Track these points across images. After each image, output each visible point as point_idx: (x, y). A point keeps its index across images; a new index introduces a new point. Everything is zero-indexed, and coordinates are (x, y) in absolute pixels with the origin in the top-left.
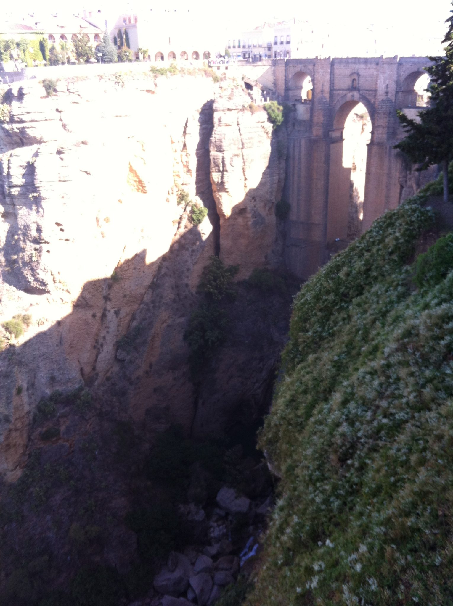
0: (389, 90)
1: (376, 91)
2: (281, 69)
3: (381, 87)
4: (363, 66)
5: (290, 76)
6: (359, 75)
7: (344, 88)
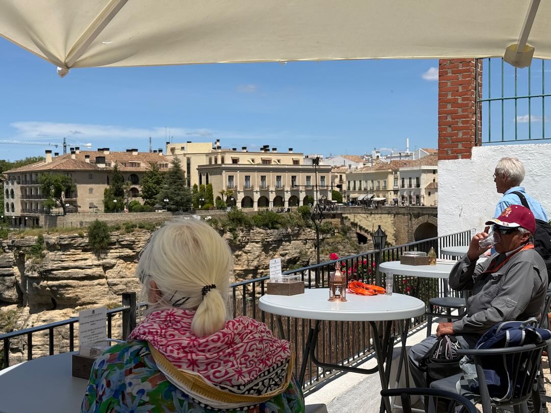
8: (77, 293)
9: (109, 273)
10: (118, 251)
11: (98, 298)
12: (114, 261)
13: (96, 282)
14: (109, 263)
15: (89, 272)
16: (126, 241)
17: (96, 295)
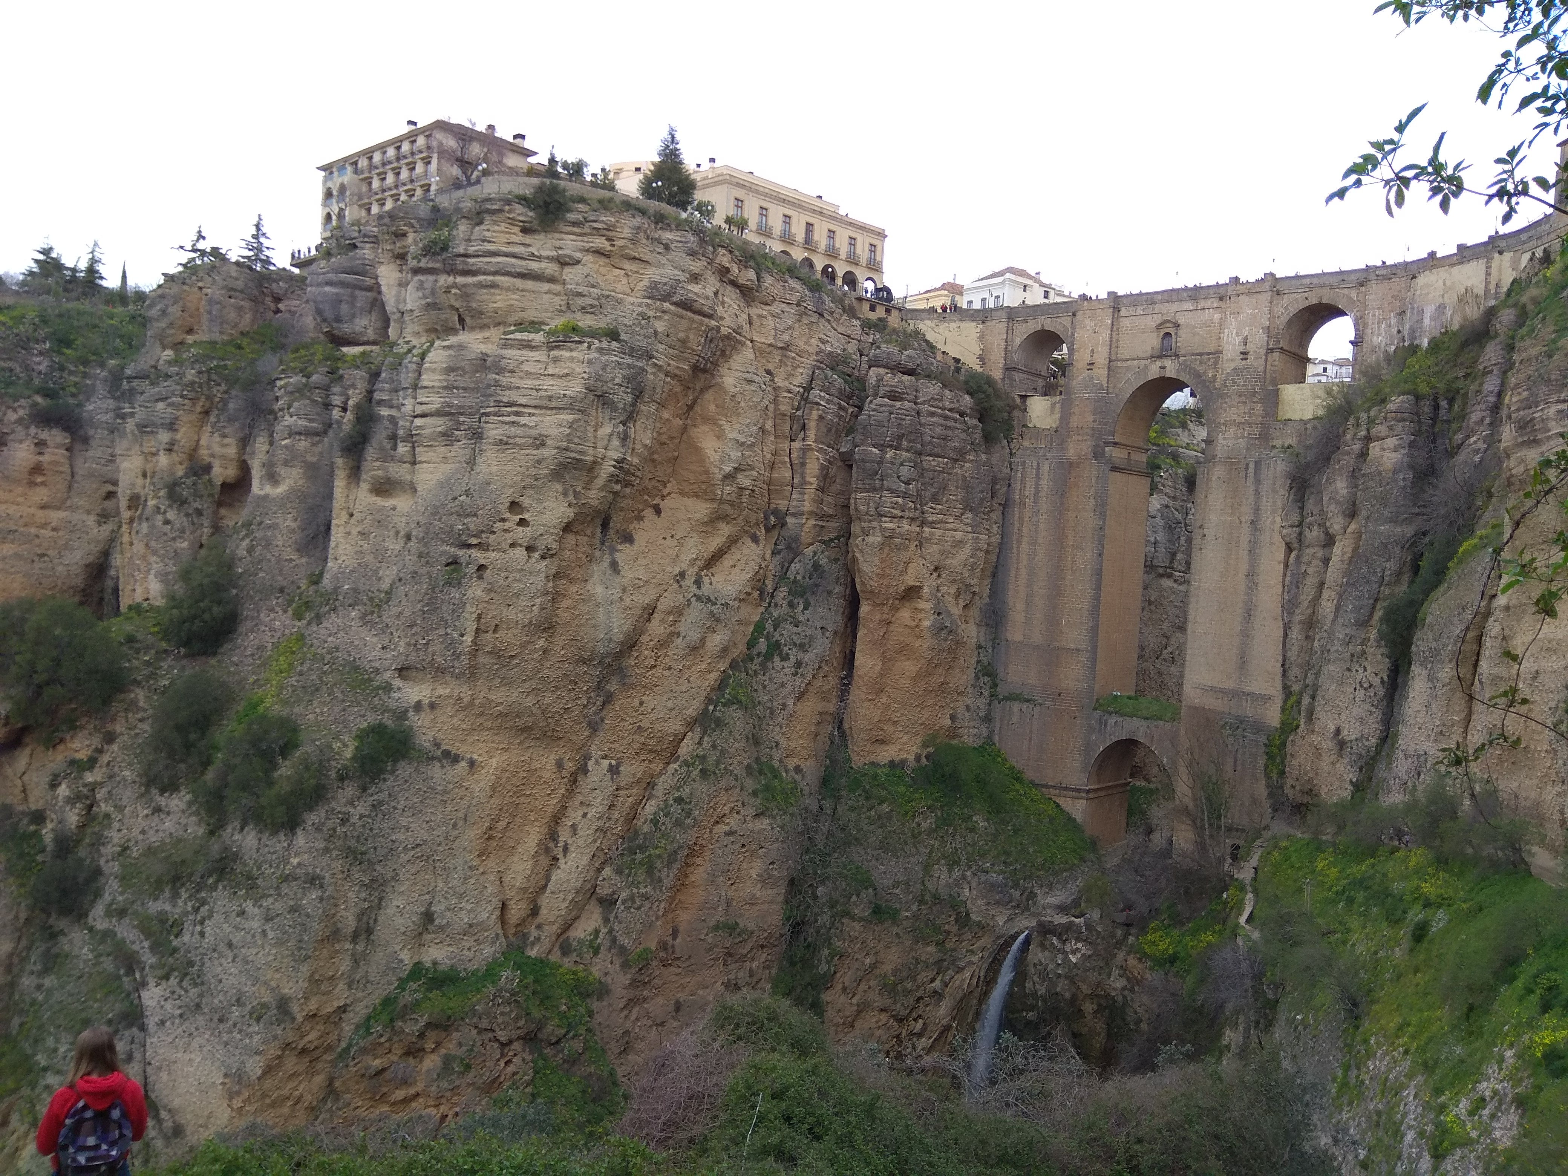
0: (1250, 347)
1: (1218, 353)
2: (998, 328)
3: (1231, 344)
4: (1188, 306)
5: (1018, 341)
6: (1177, 326)
7: (1141, 355)
8: (512, 302)
9: (569, 274)
10: (586, 239)
11: (549, 314)
12: (578, 255)
13: (546, 286)
14: (570, 257)
15: (534, 266)
16: (602, 222)
17: (546, 311)
